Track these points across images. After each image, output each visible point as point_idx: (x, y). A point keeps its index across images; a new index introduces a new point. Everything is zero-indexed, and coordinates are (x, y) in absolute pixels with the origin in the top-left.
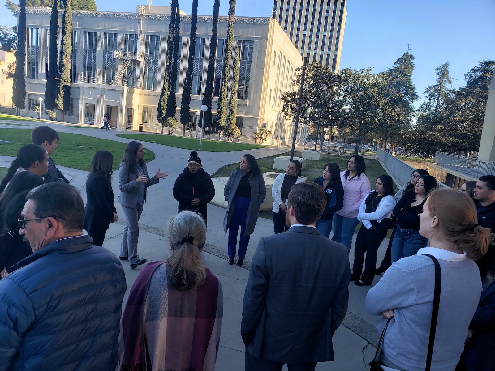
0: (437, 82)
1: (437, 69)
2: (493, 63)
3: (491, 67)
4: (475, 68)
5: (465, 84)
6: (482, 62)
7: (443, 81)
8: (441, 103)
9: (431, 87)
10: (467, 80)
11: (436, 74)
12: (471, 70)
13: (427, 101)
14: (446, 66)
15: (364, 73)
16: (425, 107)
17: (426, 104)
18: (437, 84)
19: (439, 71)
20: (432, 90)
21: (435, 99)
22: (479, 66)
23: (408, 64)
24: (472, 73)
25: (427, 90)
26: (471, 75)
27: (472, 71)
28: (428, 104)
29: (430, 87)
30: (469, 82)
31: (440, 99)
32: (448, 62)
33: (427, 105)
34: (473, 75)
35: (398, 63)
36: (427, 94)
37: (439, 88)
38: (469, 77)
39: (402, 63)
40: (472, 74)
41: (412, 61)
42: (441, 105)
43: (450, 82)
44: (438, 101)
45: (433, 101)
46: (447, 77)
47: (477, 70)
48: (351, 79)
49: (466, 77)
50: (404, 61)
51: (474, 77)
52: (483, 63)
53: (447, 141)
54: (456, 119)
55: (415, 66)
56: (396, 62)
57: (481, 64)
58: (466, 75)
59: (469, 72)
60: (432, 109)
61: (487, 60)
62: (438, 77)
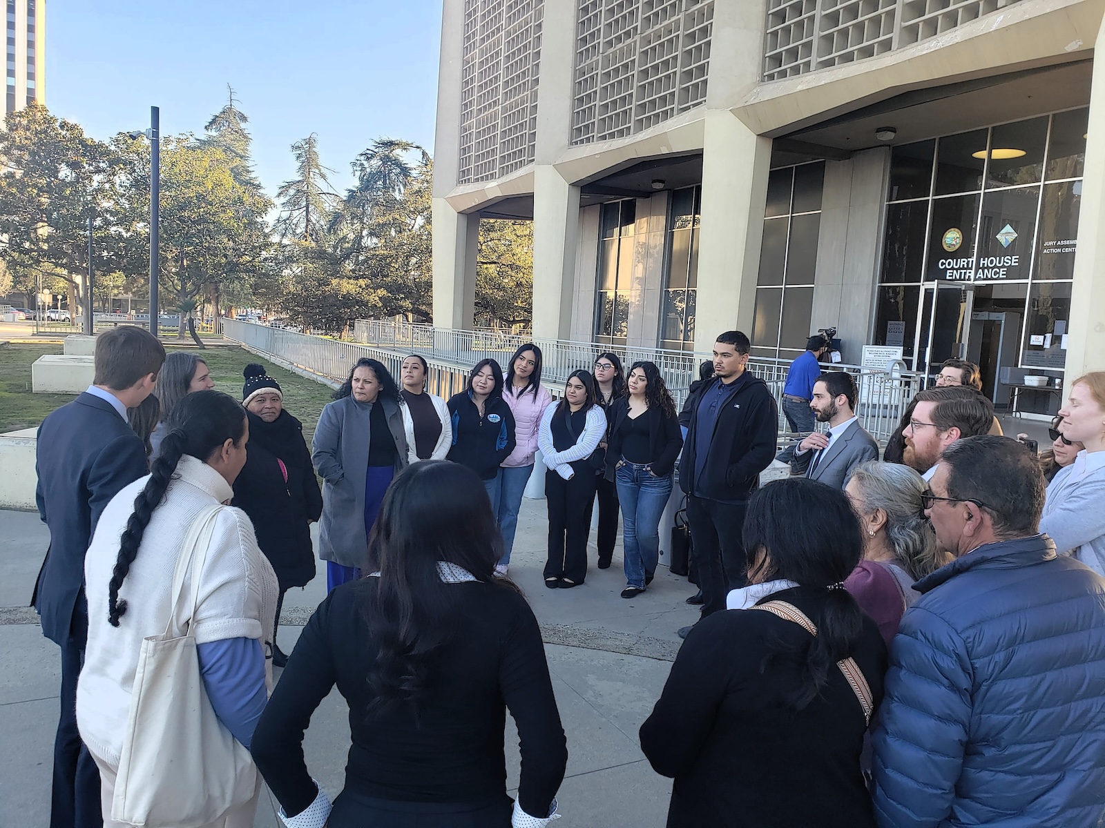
0: (299, 174)
1: (295, 148)
2: (397, 144)
3: (394, 151)
4: (368, 152)
5: (357, 183)
6: (378, 141)
7: (311, 173)
8: (313, 218)
9: (290, 185)
10: (358, 174)
11: (295, 158)
12: (362, 155)
13: (285, 215)
14: (310, 142)
15: (170, 147)
16: (285, 225)
17: (285, 221)
18: (301, 178)
19: (300, 152)
20: (292, 192)
21: (302, 210)
22: (373, 148)
23: (236, 131)
24: (363, 162)
25: (284, 190)
26: (362, 165)
27: (362, 158)
28: (288, 219)
29: (287, 184)
30: (361, 179)
31: (310, 209)
32: (314, 136)
33: (287, 221)
34: (366, 166)
35: (214, 127)
36: (283, 199)
37: (306, 186)
38: (360, 169)
39: (221, 129)
40: (365, 163)
41: (243, 125)
42: (314, 222)
43: (323, 176)
44: (307, 215)
45: (298, 215)
46: (317, 166)
47: (372, 156)
48: (142, 159)
49: (355, 168)
50: (226, 124)
51: (368, 170)
52: (379, 144)
53: (374, 298)
54: (378, 253)
55: (250, 136)
56: (208, 124)
57: (376, 144)
58: (355, 164)
59: (358, 158)
60: (298, 231)
61: (385, 139)
62: (301, 164)
